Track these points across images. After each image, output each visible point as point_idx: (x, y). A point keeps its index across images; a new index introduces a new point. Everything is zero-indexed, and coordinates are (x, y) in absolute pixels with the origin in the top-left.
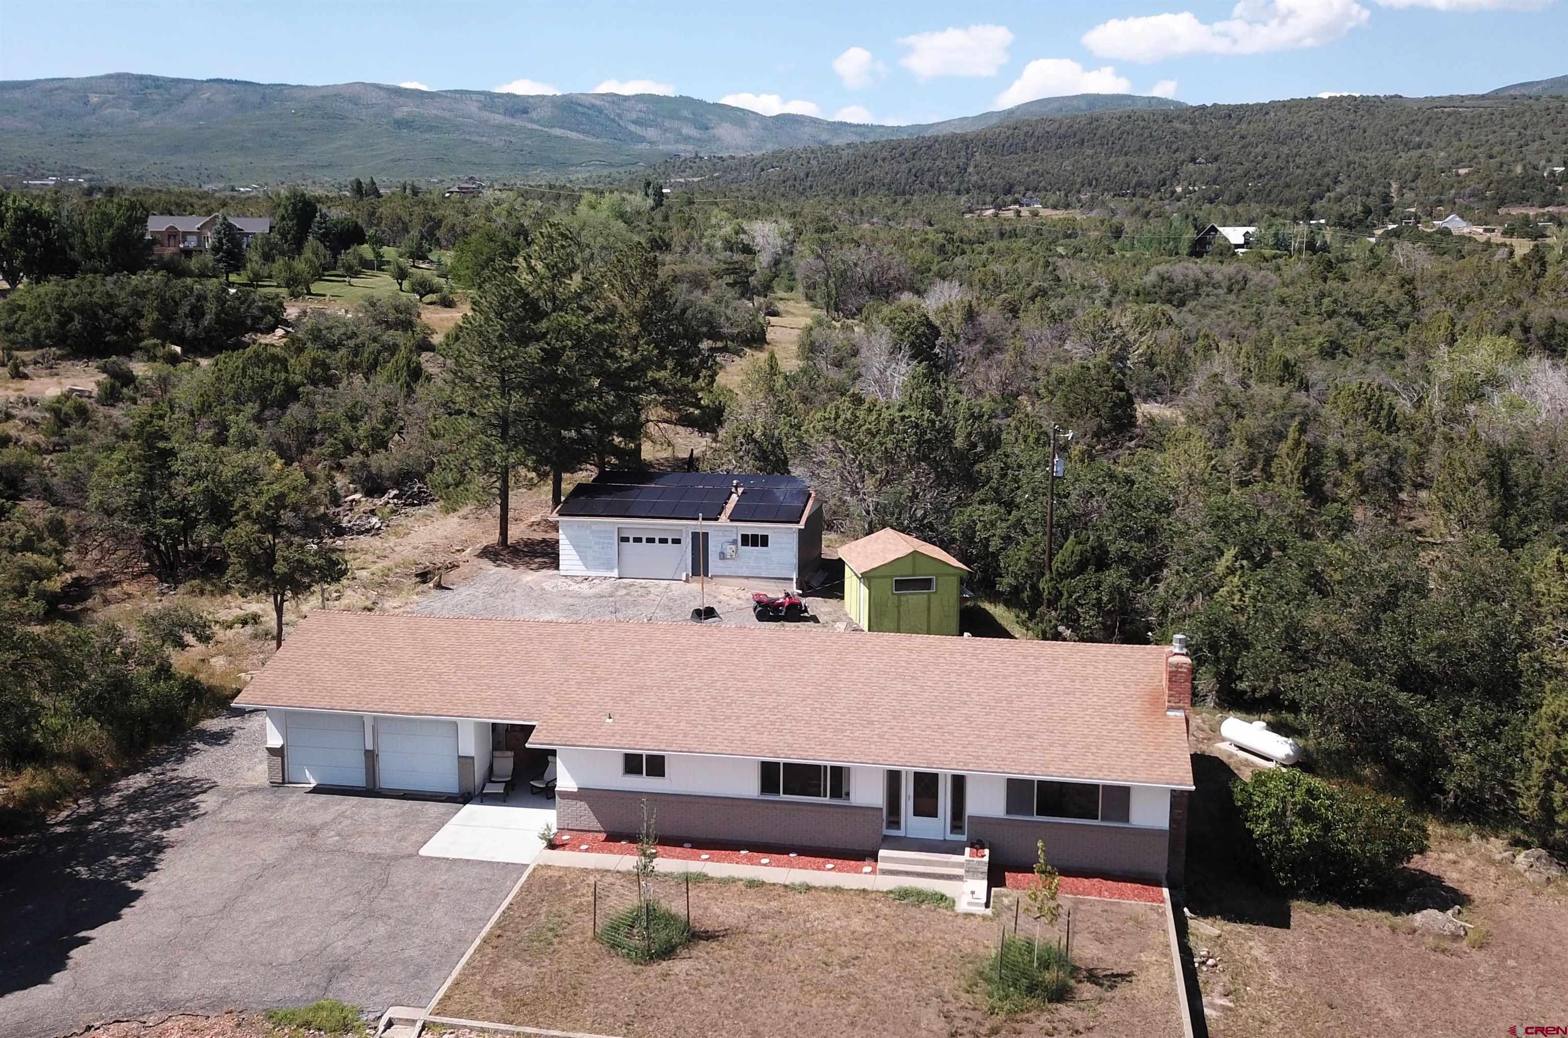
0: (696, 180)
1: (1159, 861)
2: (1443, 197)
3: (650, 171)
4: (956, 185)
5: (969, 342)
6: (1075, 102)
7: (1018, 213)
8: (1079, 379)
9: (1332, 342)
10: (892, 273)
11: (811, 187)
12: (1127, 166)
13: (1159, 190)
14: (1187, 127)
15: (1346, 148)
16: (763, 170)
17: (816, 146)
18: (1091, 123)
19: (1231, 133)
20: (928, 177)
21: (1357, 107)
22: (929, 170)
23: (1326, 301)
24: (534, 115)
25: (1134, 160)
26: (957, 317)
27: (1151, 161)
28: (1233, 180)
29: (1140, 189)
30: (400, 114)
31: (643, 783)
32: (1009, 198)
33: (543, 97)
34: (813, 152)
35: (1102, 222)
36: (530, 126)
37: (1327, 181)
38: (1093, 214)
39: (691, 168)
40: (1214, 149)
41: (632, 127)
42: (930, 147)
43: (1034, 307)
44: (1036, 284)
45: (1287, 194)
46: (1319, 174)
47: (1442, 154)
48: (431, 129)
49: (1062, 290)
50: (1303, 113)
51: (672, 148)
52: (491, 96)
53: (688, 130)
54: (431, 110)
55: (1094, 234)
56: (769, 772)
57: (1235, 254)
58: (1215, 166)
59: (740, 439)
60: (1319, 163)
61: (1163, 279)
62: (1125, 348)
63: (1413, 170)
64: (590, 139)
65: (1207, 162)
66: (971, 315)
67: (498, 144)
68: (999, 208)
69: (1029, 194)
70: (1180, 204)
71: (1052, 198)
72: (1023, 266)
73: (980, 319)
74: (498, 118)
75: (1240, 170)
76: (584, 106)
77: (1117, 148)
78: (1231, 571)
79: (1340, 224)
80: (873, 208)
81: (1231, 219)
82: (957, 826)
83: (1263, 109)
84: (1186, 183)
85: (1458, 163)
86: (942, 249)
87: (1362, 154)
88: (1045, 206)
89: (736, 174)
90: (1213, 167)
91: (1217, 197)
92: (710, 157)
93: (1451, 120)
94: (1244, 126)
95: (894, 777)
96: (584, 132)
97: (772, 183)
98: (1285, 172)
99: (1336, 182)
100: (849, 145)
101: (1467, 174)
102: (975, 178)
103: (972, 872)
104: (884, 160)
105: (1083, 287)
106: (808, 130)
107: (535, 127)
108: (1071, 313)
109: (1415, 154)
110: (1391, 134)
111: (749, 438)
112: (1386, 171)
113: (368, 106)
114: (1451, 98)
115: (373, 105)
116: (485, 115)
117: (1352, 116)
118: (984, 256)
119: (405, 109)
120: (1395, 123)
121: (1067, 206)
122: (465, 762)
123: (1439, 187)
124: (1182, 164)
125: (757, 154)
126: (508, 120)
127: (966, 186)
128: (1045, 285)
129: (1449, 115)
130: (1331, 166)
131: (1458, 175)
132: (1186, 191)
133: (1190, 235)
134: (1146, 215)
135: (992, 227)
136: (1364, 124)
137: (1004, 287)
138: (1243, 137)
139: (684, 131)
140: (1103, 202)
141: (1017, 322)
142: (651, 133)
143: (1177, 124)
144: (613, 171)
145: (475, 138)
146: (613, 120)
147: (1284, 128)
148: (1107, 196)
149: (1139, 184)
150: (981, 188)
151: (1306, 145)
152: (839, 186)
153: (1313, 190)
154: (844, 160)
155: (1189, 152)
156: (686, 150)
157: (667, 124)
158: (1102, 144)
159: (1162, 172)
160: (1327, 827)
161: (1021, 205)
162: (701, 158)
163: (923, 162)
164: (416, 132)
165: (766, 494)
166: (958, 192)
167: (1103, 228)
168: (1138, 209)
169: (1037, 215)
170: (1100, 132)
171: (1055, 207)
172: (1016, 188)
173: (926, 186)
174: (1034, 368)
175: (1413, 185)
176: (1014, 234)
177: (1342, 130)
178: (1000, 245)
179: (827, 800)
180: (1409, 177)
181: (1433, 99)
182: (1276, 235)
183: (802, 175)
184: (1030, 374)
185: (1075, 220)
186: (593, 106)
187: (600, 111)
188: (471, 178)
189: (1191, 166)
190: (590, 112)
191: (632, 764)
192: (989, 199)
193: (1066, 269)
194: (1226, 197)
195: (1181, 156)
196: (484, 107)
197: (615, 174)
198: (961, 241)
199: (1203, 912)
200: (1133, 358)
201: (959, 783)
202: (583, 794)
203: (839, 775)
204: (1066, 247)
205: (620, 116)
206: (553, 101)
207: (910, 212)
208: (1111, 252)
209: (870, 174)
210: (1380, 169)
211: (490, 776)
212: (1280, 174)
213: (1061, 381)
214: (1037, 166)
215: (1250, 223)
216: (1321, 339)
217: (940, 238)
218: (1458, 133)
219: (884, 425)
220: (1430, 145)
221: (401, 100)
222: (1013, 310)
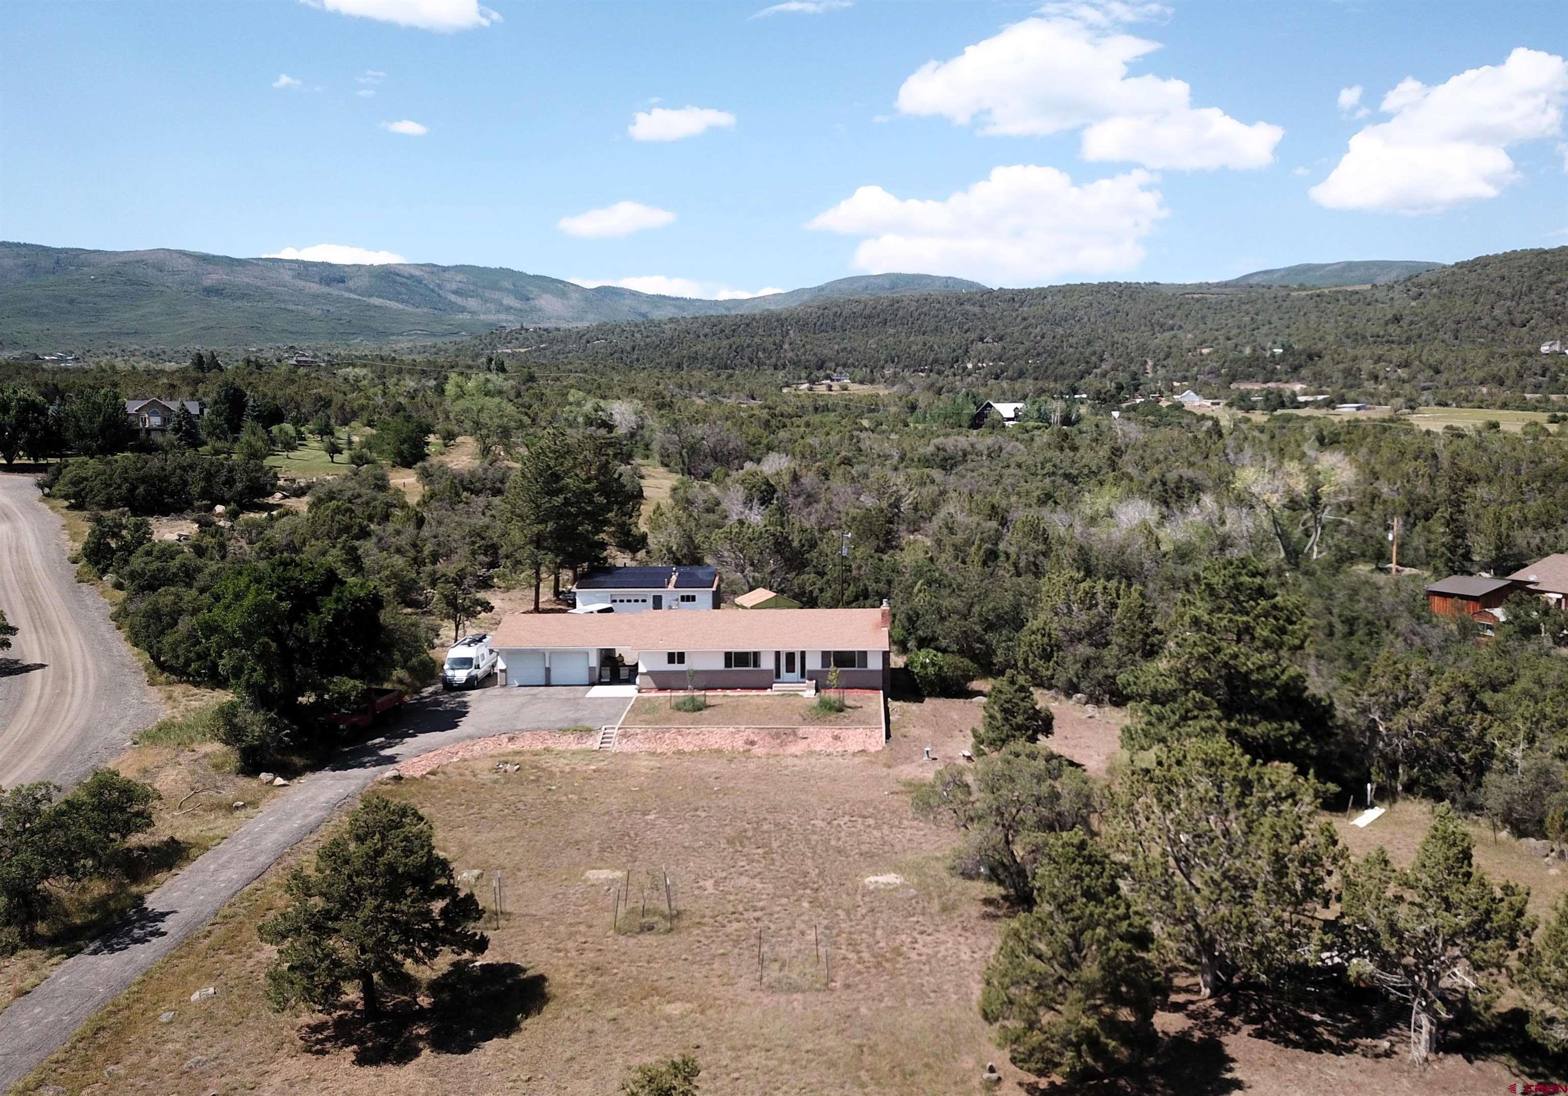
0: (523, 350)
1: (879, 682)
2: (1188, 374)
3: (477, 342)
4: (773, 360)
5: (796, 497)
6: (880, 281)
7: (830, 388)
8: (864, 517)
9: (1046, 495)
10: (731, 446)
11: (638, 360)
12: (925, 344)
13: (952, 367)
14: (977, 309)
15: (1111, 329)
16: (588, 342)
17: (639, 320)
18: (892, 305)
19: (1014, 314)
20: (748, 352)
21: (1121, 292)
22: (748, 346)
23: (1048, 465)
24: (351, 284)
25: (931, 339)
26: (786, 479)
27: (946, 341)
28: (1016, 358)
29: (935, 365)
30: (208, 282)
31: (676, 667)
32: (822, 374)
33: (359, 267)
34: (636, 325)
35: (900, 399)
36: (347, 295)
37: (1094, 359)
38: (895, 388)
39: (517, 339)
40: (1000, 330)
41: (453, 298)
42: (748, 325)
43: (840, 471)
44: (843, 453)
45: (1060, 370)
46: (1087, 353)
47: (1190, 336)
48: (243, 296)
49: (863, 458)
50: (1076, 297)
51: (492, 318)
52: (306, 265)
53: (509, 301)
54: (243, 278)
55: (893, 409)
56: (728, 655)
57: (1004, 426)
58: (1000, 344)
59: (664, 551)
60: (1089, 343)
61: (939, 449)
62: (899, 500)
63: (1166, 349)
64: (410, 309)
65: (994, 341)
66: (795, 478)
67: (315, 312)
68: (812, 382)
69: (839, 369)
70: (970, 379)
71: (859, 374)
72: (834, 438)
73: (802, 480)
74: (315, 287)
75: (1021, 349)
76: (403, 276)
77: (916, 327)
78: (920, 591)
79: (1098, 399)
80: (700, 382)
81: (1009, 394)
82: (803, 675)
83: (1041, 294)
84: (975, 360)
85: (1202, 343)
86: (767, 424)
87: (1125, 334)
88: (853, 382)
89: (562, 346)
90: (998, 346)
91: (1002, 372)
92: (535, 329)
93: (1198, 305)
94: (1025, 309)
95: (778, 654)
96: (402, 301)
97: (600, 356)
98: (1060, 351)
99: (1102, 360)
100: (671, 320)
101: (1209, 354)
102: (790, 355)
103: (809, 687)
104: (706, 336)
105: (879, 456)
106: (628, 302)
107: (353, 296)
108: (866, 476)
109: (1168, 335)
110: (1149, 317)
111: (670, 550)
112: (1143, 350)
113: (174, 273)
114: (1200, 286)
115: (179, 272)
116: (300, 283)
117: (1117, 301)
118: (802, 429)
119: (214, 276)
120: (1153, 307)
121: (872, 382)
122: (591, 669)
123: (1185, 365)
124: (972, 343)
125: (582, 325)
126: (325, 289)
127: (782, 361)
128: (850, 454)
129: (1198, 300)
130: (1098, 346)
131: (1201, 354)
132: (976, 368)
133: (972, 409)
134: (939, 392)
135: (808, 403)
136: (1127, 307)
137: (819, 457)
138: (1024, 319)
139: (505, 302)
140: (903, 378)
141: (828, 483)
142: (472, 303)
143: (967, 307)
144: (435, 340)
145: (292, 307)
146: (433, 291)
147: (1059, 311)
148: (907, 373)
149: (936, 361)
150: (796, 363)
151: (1078, 326)
152: (664, 360)
153: (1082, 367)
154: (669, 333)
155: (978, 332)
156: (511, 322)
157: (487, 294)
158: (903, 324)
159: (954, 351)
160: (941, 668)
161: (832, 380)
162: (527, 330)
163: (743, 338)
164: (227, 300)
165: (692, 575)
166: (776, 368)
167: (901, 404)
168: (933, 384)
169: (846, 389)
170: (901, 313)
171: (862, 382)
172: (828, 364)
173: (746, 361)
174: (839, 512)
175: (1165, 363)
176: (826, 409)
177: (1108, 313)
178: (816, 419)
179: (751, 668)
180: (1162, 356)
181: (1185, 286)
182: (1039, 410)
183: (628, 348)
184: (836, 515)
185: (878, 396)
186: (412, 276)
187: (420, 282)
188: (292, 347)
189: (980, 344)
190: (409, 282)
191: (671, 658)
192: (803, 375)
193: (868, 441)
194: (1010, 373)
195: (973, 336)
196: (299, 276)
197: (440, 344)
198: (782, 415)
199: (895, 699)
200: (904, 507)
201: (803, 654)
202: (649, 673)
203: (756, 655)
204: (870, 419)
205: (439, 286)
206: (371, 270)
207: (734, 386)
208: (906, 425)
209: (693, 349)
210: (1138, 349)
211: (600, 676)
212: (1056, 353)
213: (854, 519)
214: (846, 344)
215: (1024, 398)
216: (1039, 492)
217: (765, 414)
218: (1203, 318)
219: (756, 535)
220: (1181, 327)
221: (210, 268)
222: (825, 475)
